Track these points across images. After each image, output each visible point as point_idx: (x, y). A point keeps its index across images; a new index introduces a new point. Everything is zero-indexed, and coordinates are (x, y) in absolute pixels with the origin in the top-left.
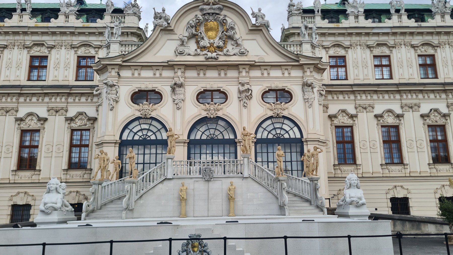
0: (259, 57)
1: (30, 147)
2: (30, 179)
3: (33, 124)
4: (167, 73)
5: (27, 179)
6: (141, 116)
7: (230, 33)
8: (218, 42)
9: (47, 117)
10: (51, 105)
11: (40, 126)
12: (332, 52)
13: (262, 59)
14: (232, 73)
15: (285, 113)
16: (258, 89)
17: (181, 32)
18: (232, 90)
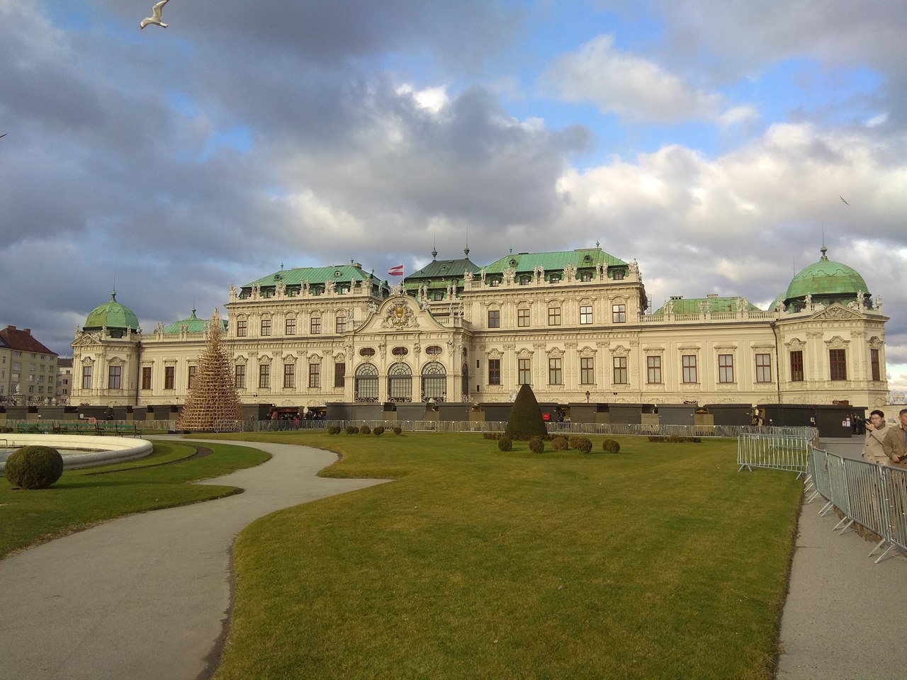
0: (424, 327)
1: (315, 374)
3: (316, 361)
4: (377, 338)
6: (365, 362)
7: (408, 314)
8: (403, 319)
9: (322, 356)
10: (324, 349)
11: (319, 361)
12: (491, 308)
13: (427, 329)
14: (411, 337)
15: (437, 360)
16: (424, 347)
17: (384, 314)
18: (411, 347)
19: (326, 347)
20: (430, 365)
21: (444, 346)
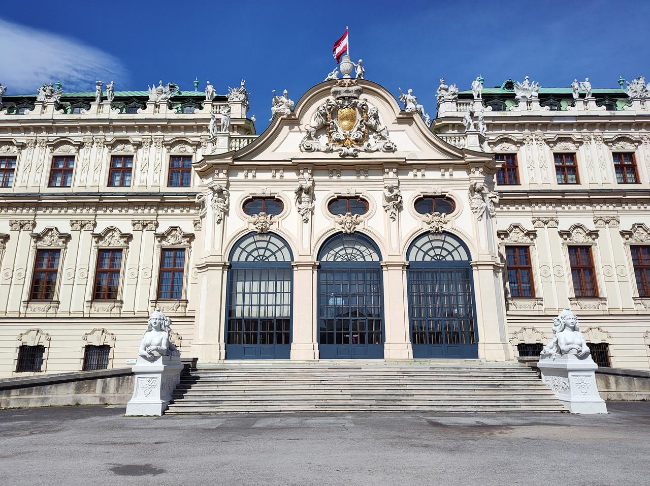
0: (410, 153)
1: (111, 272)
2: (109, 312)
3: (114, 242)
4: (290, 175)
5: (105, 312)
6: (256, 230)
7: (372, 122)
8: (355, 134)
9: (132, 233)
10: (137, 218)
11: (123, 244)
12: (498, 149)
13: (414, 156)
14: (376, 174)
15: (447, 228)
16: (409, 197)
17: (310, 120)
18: (377, 196)
19: (143, 214)
20: (425, 239)
21: (461, 196)
